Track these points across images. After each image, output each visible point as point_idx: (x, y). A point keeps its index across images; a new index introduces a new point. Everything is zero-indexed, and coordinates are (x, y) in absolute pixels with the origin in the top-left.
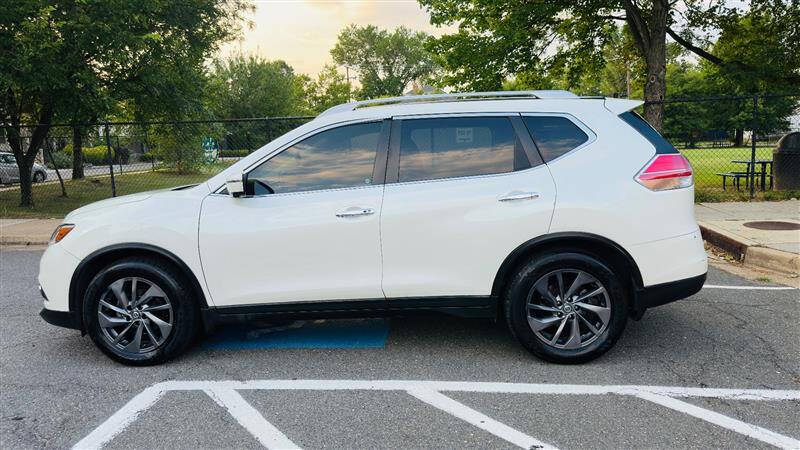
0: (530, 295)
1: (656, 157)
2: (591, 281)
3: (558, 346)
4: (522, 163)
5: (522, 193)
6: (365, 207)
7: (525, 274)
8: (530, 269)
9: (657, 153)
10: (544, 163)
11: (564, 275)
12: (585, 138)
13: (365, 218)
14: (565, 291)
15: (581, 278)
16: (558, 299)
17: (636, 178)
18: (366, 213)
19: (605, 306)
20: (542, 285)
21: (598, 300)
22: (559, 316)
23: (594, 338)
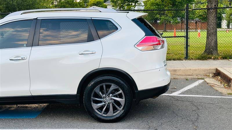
0: (93, 94)
1: (145, 37)
2: (117, 88)
3: (104, 115)
4: (90, 39)
5: (89, 51)
6: (22, 56)
7: (90, 85)
8: (92, 83)
9: (145, 36)
10: (100, 39)
11: (106, 85)
12: (117, 29)
13: (22, 61)
14: (107, 93)
15: (113, 87)
16: (104, 95)
17: (136, 46)
18: (22, 59)
19: (123, 99)
20: (97, 90)
21: (120, 96)
22: (105, 103)
23: (119, 111)
